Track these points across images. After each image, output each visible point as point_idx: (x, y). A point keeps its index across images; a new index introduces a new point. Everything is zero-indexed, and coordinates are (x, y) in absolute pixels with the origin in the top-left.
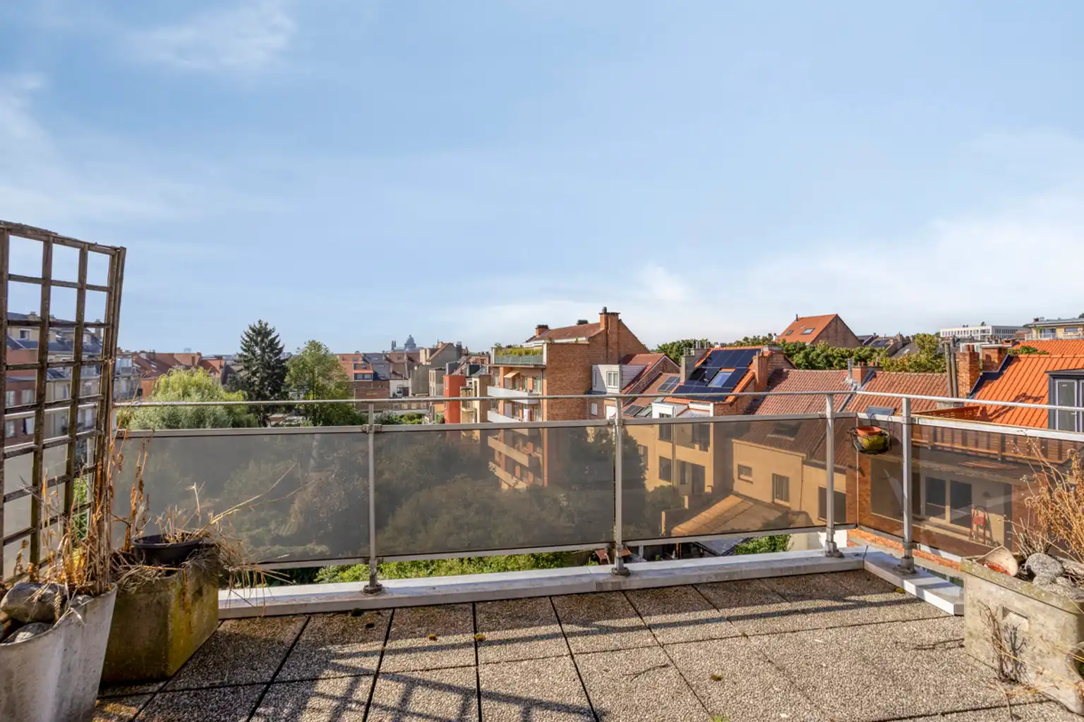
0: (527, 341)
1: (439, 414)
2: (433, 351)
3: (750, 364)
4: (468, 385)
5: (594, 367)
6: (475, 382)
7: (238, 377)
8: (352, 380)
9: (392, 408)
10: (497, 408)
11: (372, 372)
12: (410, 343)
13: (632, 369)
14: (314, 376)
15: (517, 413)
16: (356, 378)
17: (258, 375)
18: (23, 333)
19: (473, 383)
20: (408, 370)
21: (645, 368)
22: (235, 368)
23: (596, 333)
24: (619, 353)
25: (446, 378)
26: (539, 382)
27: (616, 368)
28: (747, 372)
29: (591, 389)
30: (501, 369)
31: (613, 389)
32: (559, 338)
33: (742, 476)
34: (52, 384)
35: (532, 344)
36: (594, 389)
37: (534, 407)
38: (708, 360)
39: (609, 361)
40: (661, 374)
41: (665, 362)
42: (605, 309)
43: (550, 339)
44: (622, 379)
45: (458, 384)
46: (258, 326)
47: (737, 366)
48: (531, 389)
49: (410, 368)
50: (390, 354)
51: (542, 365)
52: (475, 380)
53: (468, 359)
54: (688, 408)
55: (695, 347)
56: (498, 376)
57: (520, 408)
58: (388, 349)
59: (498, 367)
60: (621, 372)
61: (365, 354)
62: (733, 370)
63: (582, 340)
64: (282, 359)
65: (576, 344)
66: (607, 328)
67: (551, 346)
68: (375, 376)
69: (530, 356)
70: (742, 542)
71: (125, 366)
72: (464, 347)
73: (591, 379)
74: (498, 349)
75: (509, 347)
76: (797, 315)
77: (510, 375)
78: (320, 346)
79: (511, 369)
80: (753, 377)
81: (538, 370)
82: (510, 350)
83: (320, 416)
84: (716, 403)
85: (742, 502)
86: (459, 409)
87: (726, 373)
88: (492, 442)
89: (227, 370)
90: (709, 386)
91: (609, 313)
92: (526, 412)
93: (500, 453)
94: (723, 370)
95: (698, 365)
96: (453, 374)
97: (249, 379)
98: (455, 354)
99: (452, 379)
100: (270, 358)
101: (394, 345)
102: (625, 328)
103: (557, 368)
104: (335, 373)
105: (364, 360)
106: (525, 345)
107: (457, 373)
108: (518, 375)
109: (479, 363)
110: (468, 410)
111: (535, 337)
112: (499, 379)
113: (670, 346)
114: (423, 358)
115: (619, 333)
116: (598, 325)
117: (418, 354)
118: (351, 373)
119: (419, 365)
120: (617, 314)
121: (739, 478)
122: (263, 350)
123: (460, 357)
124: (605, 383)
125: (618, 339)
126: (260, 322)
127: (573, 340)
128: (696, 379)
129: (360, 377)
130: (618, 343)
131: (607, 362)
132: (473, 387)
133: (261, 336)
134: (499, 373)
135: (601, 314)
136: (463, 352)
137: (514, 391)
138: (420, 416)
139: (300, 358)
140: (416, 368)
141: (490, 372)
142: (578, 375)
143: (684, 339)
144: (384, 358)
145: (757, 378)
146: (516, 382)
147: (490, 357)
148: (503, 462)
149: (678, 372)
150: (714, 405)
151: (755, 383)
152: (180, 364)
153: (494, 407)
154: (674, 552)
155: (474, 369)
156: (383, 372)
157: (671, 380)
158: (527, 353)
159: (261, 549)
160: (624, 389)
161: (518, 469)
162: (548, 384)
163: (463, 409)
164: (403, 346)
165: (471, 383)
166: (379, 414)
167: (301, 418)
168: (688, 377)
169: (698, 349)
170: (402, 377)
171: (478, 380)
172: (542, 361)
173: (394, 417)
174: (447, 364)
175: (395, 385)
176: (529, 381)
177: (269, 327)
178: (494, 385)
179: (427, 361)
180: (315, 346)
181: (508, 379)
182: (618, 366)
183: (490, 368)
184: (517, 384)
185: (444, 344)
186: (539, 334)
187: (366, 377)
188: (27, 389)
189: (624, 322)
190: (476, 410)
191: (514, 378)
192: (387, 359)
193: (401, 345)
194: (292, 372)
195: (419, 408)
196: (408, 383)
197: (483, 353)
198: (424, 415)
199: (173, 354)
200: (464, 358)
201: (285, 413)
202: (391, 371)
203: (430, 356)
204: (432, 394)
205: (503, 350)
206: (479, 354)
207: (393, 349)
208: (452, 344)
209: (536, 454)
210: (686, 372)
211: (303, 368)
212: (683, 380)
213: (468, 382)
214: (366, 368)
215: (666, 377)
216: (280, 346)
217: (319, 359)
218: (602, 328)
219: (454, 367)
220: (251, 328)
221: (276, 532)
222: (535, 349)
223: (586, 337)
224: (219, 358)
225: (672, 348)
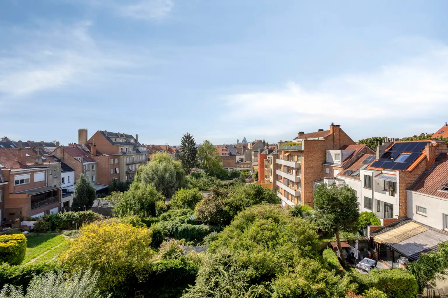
0: (294, 139)
1: (256, 170)
2: (253, 144)
3: (423, 150)
4: (268, 158)
5: (327, 151)
6: (271, 157)
7: (180, 154)
8: (222, 155)
9: (237, 167)
10: (281, 168)
11: (229, 152)
12: (245, 140)
13: (347, 152)
14: (207, 154)
15: (290, 171)
16: (223, 155)
17: (187, 153)
18: (115, 139)
19: (270, 158)
20: (243, 151)
21: (355, 152)
22: (180, 151)
23: (328, 135)
24: (340, 144)
25: (259, 155)
26: (300, 158)
27: (339, 152)
28: (421, 155)
29: (326, 161)
30: (283, 152)
31: (337, 162)
32: (309, 138)
33: (418, 212)
34: (123, 157)
35: (296, 140)
36: (327, 161)
37: (298, 169)
38: (393, 148)
39: (335, 149)
40: (363, 155)
41: (366, 148)
42: (333, 124)
43: (306, 138)
44: (342, 157)
45: (264, 157)
46: (187, 135)
47: (413, 151)
48: (296, 161)
49: (244, 151)
50: (236, 145)
51: (301, 150)
52: (271, 156)
53: (268, 147)
54: (382, 173)
55: (384, 141)
56: (281, 155)
57: (291, 169)
58: (236, 143)
59: (281, 151)
60: (342, 154)
61: (226, 145)
62: (410, 153)
63: (321, 138)
64: (195, 147)
65: (318, 140)
66: (334, 133)
67: (306, 142)
68: (230, 154)
69: (296, 146)
70: (423, 251)
71: (144, 150)
72: (266, 142)
73: (326, 156)
74: (281, 143)
75: (286, 142)
76: (446, 123)
77: (287, 154)
78: (209, 142)
79: (287, 152)
80: (426, 157)
81: (300, 152)
82: (286, 143)
83: (209, 169)
84: (401, 171)
85: (420, 227)
86: (264, 169)
87: (405, 155)
88: (278, 183)
89: (177, 151)
90: (395, 161)
91: (335, 126)
92: (294, 171)
93: (282, 189)
94: (403, 153)
95: (386, 150)
96: (262, 153)
97: (184, 155)
98: (262, 145)
99: (261, 155)
100: (191, 147)
101: (238, 141)
102: (343, 132)
103: (309, 152)
104: (215, 153)
105: (226, 147)
106: (293, 141)
107: (263, 153)
108: (290, 154)
109: (273, 148)
110: (268, 169)
111: (298, 137)
112: (281, 156)
113: (366, 141)
114: (249, 147)
115: (340, 135)
116: (329, 131)
117: (247, 145)
118: (221, 153)
119: (248, 149)
120: (339, 126)
121: (417, 213)
122: (188, 144)
123: (264, 146)
124: (333, 158)
125: (340, 138)
126: (187, 133)
127: (317, 139)
128: (386, 158)
129: (224, 154)
130: (340, 140)
131: (334, 148)
132: (270, 160)
133: (188, 139)
134: (281, 153)
135: (331, 126)
136: (266, 144)
137: (289, 162)
138: (248, 171)
139: (201, 147)
140: (246, 151)
141: (277, 153)
142: (320, 154)
143: (374, 137)
144: (234, 147)
145: (428, 157)
146: (289, 158)
147: (277, 146)
148: (283, 193)
149: (375, 154)
150: (400, 172)
151: (427, 161)
152: (162, 149)
153: (279, 168)
154: (375, 249)
155: (270, 151)
156: (234, 152)
157: (370, 158)
158: (294, 145)
159: (183, 225)
160: (344, 161)
161: (290, 196)
162: (304, 159)
163: (266, 169)
164: (242, 142)
165: (269, 158)
166: (232, 169)
167: (202, 170)
168: (380, 157)
169: (386, 142)
170: (240, 154)
171: (272, 156)
172: (302, 148)
173: (237, 171)
174: (259, 149)
175: (238, 158)
176: (295, 158)
177: (191, 135)
178: (279, 159)
179: (251, 148)
180: (207, 142)
181: (286, 156)
182: (340, 150)
183: (277, 151)
184: (290, 158)
185: (258, 141)
186: (300, 136)
187: (227, 154)
188: (116, 158)
189: (342, 129)
190: (271, 169)
191: (288, 156)
192: (235, 147)
193: (241, 141)
194: (198, 152)
195: (247, 167)
196: (243, 157)
197: (274, 144)
198: (249, 170)
199: (160, 146)
200: (266, 147)
201: (197, 168)
202: (236, 152)
203: (252, 146)
204: (253, 162)
205: (284, 143)
206: (272, 145)
207: (238, 143)
208: (261, 141)
209: (298, 190)
210: (379, 154)
211: (203, 151)
212: (377, 158)
213: (268, 157)
214: (226, 151)
215: (366, 156)
216: (195, 142)
217: (209, 147)
218: (331, 133)
219: (262, 150)
220: (184, 136)
221: (189, 218)
222: (298, 143)
223: (323, 137)
224: (175, 147)
225: (367, 141)
